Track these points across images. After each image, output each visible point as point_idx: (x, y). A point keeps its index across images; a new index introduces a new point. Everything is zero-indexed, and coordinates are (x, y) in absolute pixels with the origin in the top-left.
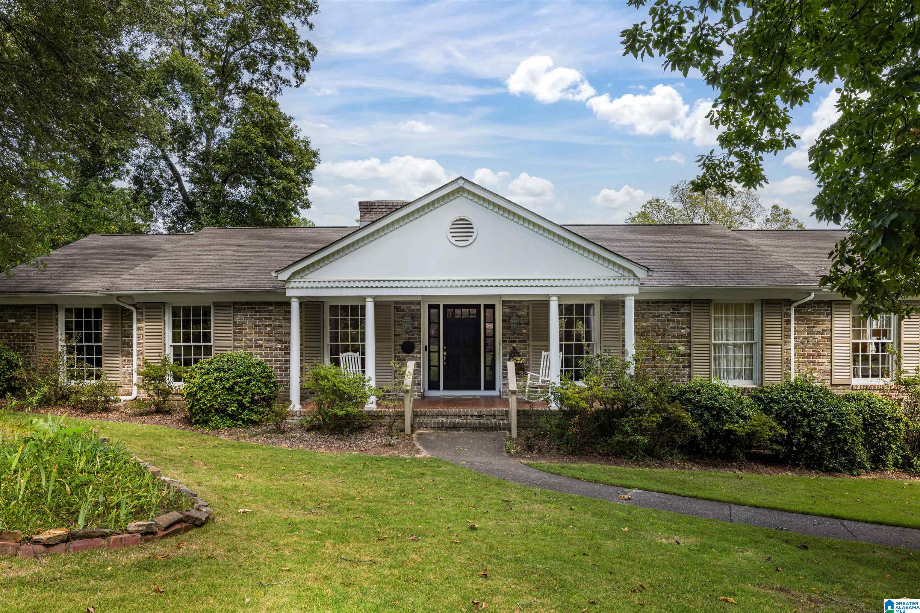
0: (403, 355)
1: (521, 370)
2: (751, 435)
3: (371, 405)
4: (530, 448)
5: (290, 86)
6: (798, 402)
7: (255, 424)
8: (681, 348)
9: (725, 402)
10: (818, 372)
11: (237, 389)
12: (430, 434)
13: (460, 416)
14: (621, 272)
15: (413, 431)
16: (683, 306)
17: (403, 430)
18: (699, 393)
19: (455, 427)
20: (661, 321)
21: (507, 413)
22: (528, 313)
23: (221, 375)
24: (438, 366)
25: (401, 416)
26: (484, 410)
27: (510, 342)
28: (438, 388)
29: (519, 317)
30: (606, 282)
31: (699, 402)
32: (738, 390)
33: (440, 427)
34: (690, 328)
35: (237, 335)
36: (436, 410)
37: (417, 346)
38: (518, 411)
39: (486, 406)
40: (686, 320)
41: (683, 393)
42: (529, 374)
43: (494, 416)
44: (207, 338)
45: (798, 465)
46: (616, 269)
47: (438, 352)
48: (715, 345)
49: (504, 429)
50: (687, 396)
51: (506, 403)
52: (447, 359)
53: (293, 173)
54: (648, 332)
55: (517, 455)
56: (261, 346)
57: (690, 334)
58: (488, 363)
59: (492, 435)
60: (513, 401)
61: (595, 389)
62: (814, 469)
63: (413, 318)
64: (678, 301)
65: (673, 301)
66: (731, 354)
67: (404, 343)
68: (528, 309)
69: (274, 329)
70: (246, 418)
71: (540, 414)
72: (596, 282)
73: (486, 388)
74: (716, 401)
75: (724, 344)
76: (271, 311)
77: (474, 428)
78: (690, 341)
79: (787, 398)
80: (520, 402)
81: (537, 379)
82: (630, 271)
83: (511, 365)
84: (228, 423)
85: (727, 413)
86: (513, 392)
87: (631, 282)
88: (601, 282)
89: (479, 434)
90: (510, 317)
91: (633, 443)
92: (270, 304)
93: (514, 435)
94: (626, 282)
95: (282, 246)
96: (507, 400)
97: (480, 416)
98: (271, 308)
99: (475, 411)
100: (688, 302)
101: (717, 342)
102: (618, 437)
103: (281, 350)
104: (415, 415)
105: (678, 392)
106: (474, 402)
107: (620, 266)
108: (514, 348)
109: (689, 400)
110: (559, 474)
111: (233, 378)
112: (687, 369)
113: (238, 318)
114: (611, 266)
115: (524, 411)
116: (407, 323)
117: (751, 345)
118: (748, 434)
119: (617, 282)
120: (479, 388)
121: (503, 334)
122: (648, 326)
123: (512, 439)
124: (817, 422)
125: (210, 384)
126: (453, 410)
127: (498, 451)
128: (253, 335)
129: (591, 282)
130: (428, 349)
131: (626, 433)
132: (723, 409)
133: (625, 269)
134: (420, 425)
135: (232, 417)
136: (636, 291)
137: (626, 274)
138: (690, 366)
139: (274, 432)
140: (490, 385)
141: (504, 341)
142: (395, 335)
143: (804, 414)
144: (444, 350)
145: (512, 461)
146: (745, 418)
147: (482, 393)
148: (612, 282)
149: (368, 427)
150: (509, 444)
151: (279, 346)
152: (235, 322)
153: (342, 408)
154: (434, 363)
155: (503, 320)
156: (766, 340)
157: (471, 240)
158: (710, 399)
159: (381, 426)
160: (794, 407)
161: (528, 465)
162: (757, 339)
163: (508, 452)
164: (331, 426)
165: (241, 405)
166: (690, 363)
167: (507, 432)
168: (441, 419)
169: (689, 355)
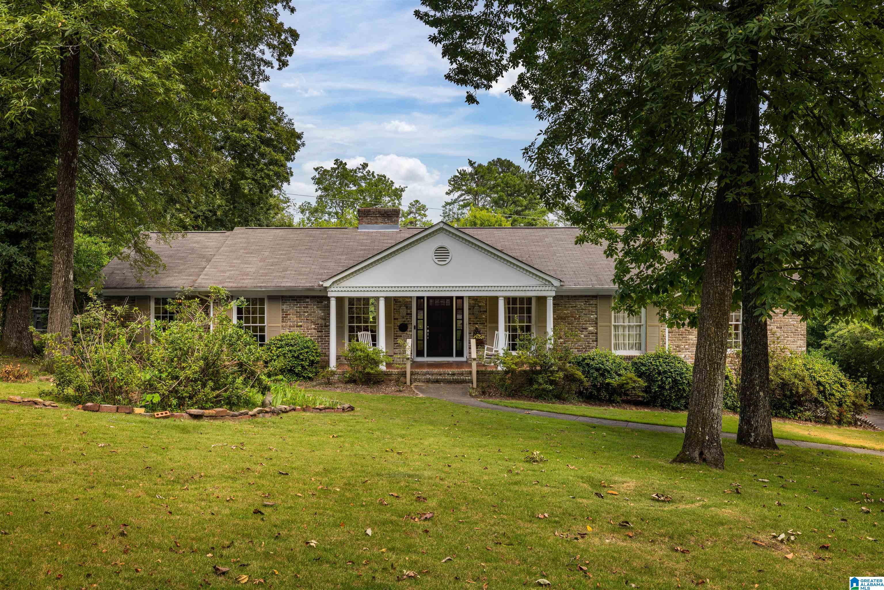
0: (399, 333)
1: (480, 344)
2: (621, 386)
3: (383, 367)
4: (484, 393)
5: (272, 67)
6: (657, 366)
7: (310, 379)
8: (591, 329)
9: (608, 365)
10: (689, 345)
11: (301, 357)
12: (422, 386)
13: (441, 374)
14: (544, 282)
15: (411, 384)
16: (592, 300)
17: (406, 383)
18: (593, 360)
19: (437, 381)
20: (577, 310)
21: (470, 373)
22: (486, 304)
23: (291, 348)
24: (423, 340)
25: (404, 374)
26: (456, 371)
27: (474, 324)
28: (423, 356)
29: (480, 306)
30: (534, 288)
31: (592, 365)
32: (621, 358)
33: (428, 381)
34: (596, 314)
35: (285, 318)
36: (425, 370)
37: (409, 326)
38: (477, 371)
39: (457, 368)
40: (594, 310)
41: (584, 359)
42: (486, 346)
43: (462, 374)
44: (262, 320)
45: (656, 406)
46: (541, 280)
47: (423, 330)
48: (615, 326)
49: (468, 382)
50: (586, 361)
51: (470, 365)
52: (430, 335)
53: (282, 158)
54: (569, 317)
55: (476, 397)
56: (301, 326)
57: (597, 318)
58: (459, 338)
59: (461, 386)
60: (474, 364)
61: (522, 357)
62: (665, 408)
63: (407, 307)
64: (589, 296)
65: (586, 296)
66: (627, 333)
67: (401, 325)
68: (486, 301)
69: (310, 315)
70: (306, 375)
71: (492, 372)
72: (528, 288)
73: (457, 355)
74: (602, 365)
75: (621, 325)
76: (308, 302)
77: (449, 382)
78: (596, 324)
79: (651, 363)
80: (478, 365)
81: (491, 350)
82: (549, 282)
83: (473, 342)
84: (296, 378)
85: (609, 372)
86: (474, 359)
87: (550, 288)
88: (531, 288)
89: (453, 386)
90: (474, 307)
91: (544, 390)
92: (307, 297)
93: (475, 386)
94: (547, 288)
95: (304, 248)
96: (471, 364)
97: (453, 374)
98: (307, 300)
99: (450, 371)
100: (595, 297)
101: (617, 324)
102: (535, 386)
103: (314, 329)
104: (412, 374)
105: (581, 358)
106: (449, 365)
107: (543, 279)
108: (476, 328)
109: (588, 364)
110: (497, 405)
111: (299, 350)
112: (595, 343)
113: (284, 307)
114: (538, 278)
115: (482, 371)
116: (403, 311)
117: (640, 326)
118: (618, 385)
119: (541, 288)
120: (452, 355)
121: (469, 319)
122: (568, 313)
123: (473, 388)
124: (667, 378)
125: (284, 354)
126: (436, 370)
127: (464, 394)
128: (295, 319)
129: (525, 288)
130: (416, 327)
131: (541, 384)
132: (606, 369)
133: (546, 280)
134: (415, 380)
135: (298, 375)
136: (554, 294)
137: (547, 283)
138: (597, 341)
139: (326, 384)
140: (460, 353)
141: (469, 323)
142: (394, 319)
143: (659, 373)
144: (427, 329)
145: (472, 399)
146: (620, 375)
147: (454, 359)
148: (538, 288)
149: (383, 381)
150: (471, 391)
151: (313, 326)
152: (283, 310)
153: (372, 369)
154: (420, 338)
155: (469, 309)
156: (648, 324)
157: (448, 260)
158: (599, 363)
159: (390, 381)
160: (654, 369)
161: (481, 401)
162: (643, 322)
163: (471, 395)
164: (363, 380)
165: (303, 367)
166: (597, 338)
167: (471, 385)
168: (428, 376)
169: (596, 333)
